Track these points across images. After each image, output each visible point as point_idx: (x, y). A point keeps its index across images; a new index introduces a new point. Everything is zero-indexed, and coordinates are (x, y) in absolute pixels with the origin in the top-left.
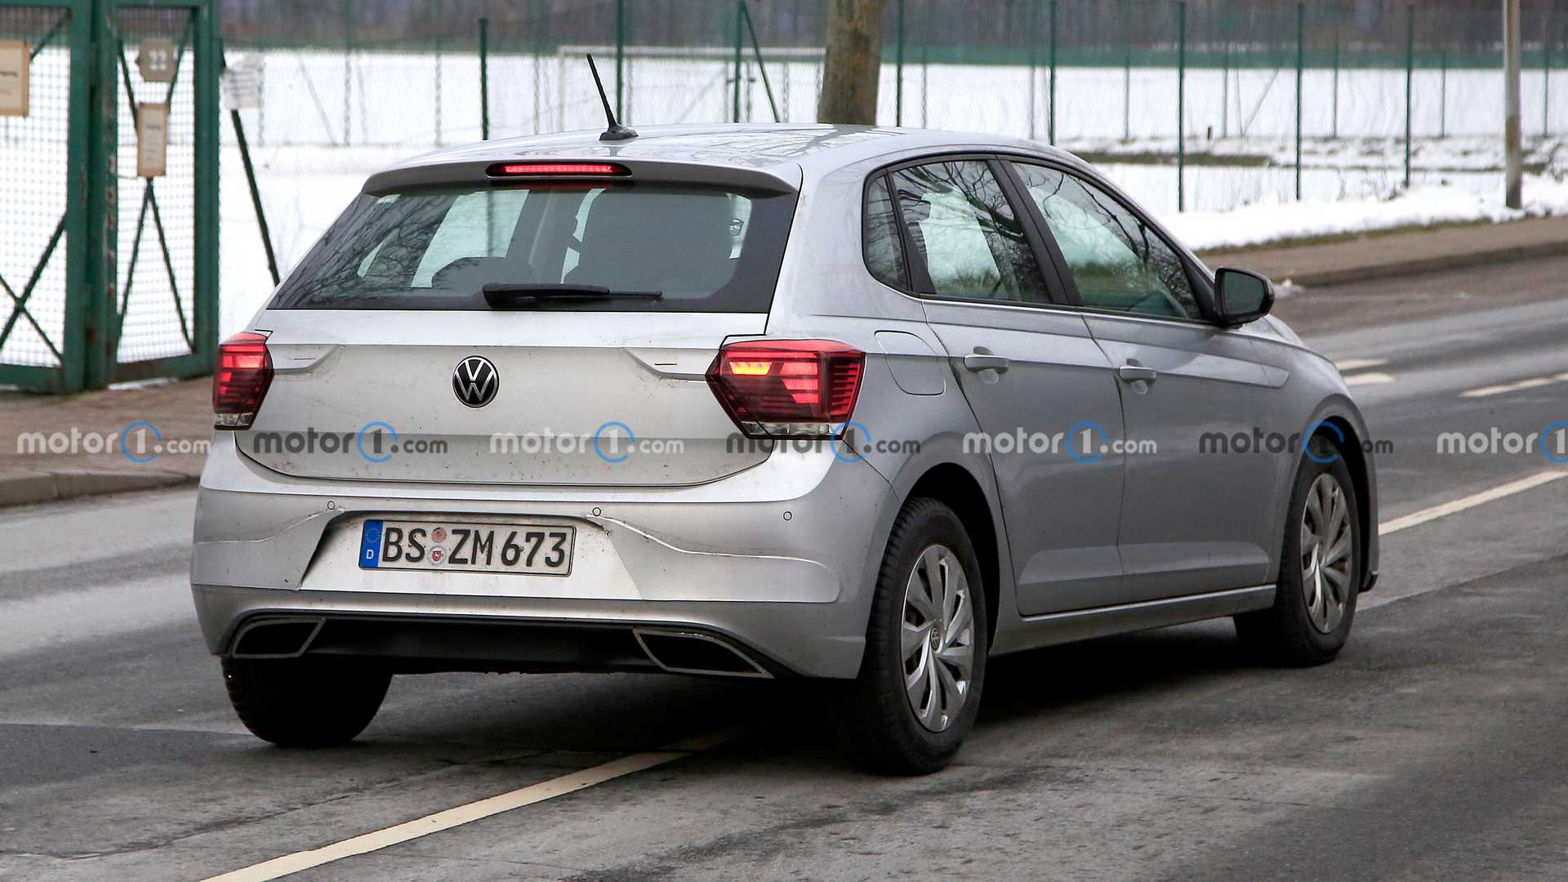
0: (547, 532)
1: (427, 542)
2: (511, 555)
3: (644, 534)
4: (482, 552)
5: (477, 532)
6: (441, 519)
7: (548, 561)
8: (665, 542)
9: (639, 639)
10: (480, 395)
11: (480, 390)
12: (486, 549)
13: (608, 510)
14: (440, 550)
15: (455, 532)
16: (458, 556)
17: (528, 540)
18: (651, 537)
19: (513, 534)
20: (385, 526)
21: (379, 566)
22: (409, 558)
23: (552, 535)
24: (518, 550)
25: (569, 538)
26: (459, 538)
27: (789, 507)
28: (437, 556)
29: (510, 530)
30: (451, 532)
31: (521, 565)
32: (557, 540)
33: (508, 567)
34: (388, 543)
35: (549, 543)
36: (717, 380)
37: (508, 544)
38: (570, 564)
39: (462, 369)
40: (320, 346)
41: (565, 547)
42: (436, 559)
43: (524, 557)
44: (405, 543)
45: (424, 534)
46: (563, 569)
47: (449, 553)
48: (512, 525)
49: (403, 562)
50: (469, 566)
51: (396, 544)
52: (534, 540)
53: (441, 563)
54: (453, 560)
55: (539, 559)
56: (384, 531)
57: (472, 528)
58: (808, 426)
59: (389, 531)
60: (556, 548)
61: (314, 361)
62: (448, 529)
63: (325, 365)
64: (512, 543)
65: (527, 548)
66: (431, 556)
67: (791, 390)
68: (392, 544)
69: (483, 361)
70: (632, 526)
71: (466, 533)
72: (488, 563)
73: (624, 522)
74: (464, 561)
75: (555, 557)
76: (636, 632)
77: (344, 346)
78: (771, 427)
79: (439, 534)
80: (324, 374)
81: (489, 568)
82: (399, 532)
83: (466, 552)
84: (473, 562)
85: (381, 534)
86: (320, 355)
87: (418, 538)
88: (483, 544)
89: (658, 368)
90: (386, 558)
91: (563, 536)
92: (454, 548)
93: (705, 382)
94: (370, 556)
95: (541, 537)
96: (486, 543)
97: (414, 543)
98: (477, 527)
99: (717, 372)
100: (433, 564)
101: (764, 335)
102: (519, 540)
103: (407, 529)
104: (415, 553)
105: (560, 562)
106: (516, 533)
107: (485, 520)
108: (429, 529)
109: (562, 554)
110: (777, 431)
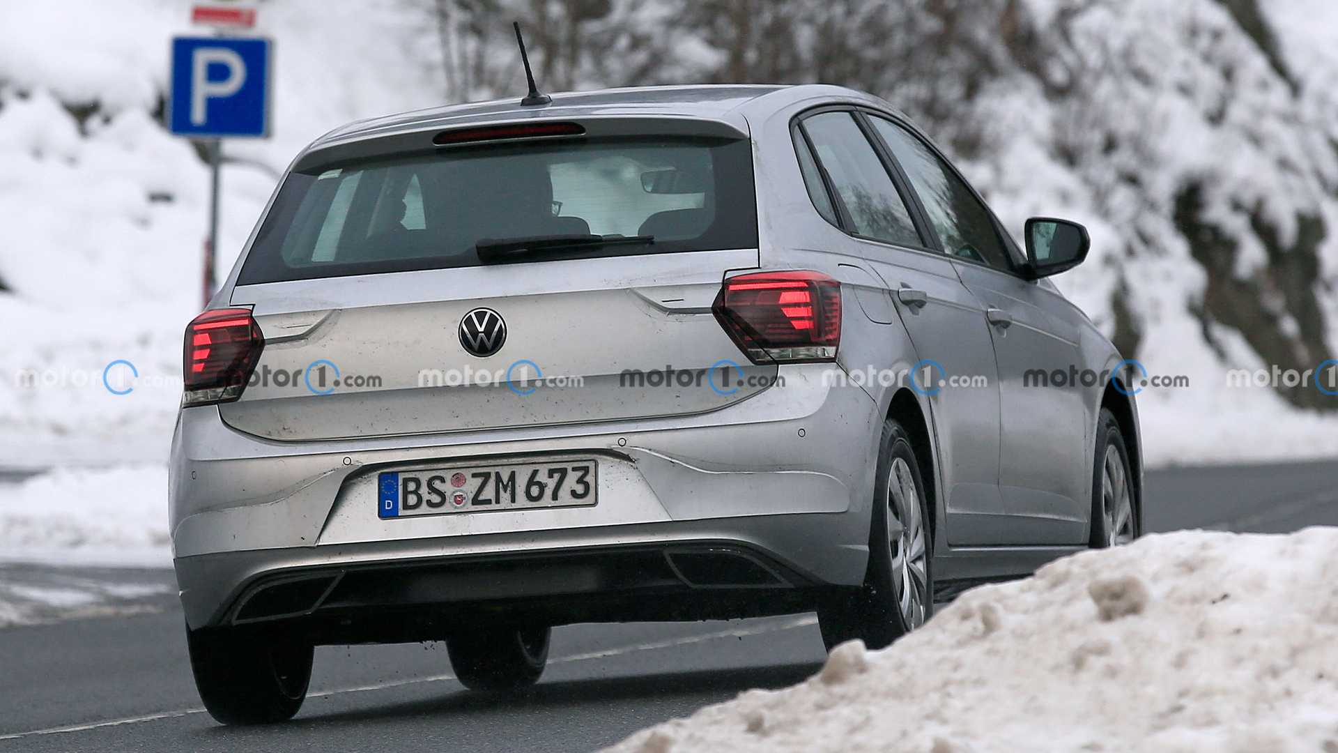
0: (569, 466)
1: (447, 488)
2: (535, 491)
3: (670, 459)
4: (505, 492)
5: (497, 474)
6: (459, 464)
7: (574, 495)
8: (691, 465)
9: (669, 560)
10: (489, 344)
11: (489, 340)
12: (509, 489)
13: (633, 440)
14: (461, 494)
15: (474, 475)
16: (481, 498)
17: (551, 476)
18: (677, 462)
19: (535, 473)
20: (401, 477)
21: (399, 515)
22: (430, 503)
23: (574, 469)
24: (542, 487)
25: (592, 471)
26: (479, 481)
27: (802, 425)
28: (459, 500)
29: (532, 468)
30: (470, 476)
31: (547, 499)
32: (580, 474)
33: (534, 503)
34: (406, 493)
35: (572, 477)
36: (723, 312)
37: (531, 482)
38: (597, 494)
39: (469, 321)
40: (314, 313)
41: (590, 479)
42: (459, 503)
43: (548, 492)
44: (424, 490)
45: (443, 480)
46: (590, 499)
47: (471, 496)
48: (533, 463)
49: (424, 509)
50: (494, 506)
51: (415, 492)
52: (557, 476)
53: (464, 505)
54: (476, 501)
55: (564, 493)
56: (400, 482)
57: (493, 471)
58: (808, 350)
59: (406, 481)
60: (580, 481)
61: (310, 327)
62: (467, 474)
63: (320, 330)
64: (535, 480)
65: (551, 484)
66: (452, 500)
67: (789, 318)
68: (411, 492)
69: (489, 312)
70: (657, 452)
71: (487, 476)
72: (513, 501)
73: (650, 450)
74: (488, 502)
75: (580, 489)
76: (666, 553)
77: (341, 310)
78: (775, 352)
79: (458, 480)
80: (320, 339)
81: (514, 506)
82: (418, 482)
83: (489, 493)
84: (498, 502)
85: (398, 485)
86: (314, 321)
87: (437, 484)
88: (505, 483)
89: (664, 305)
90: (406, 507)
91: (586, 470)
92: (476, 490)
93: (712, 315)
94: (389, 506)
95: (563, 472)
96: (508, 483)
97: (433, 490)
98: (497, 469)
99: (722, 305)
100: (456, 507)
101: (759, 268)
102: (542, 477)
103: (424, 478)
104: (436, 499)
105: (586, 494)
106: (538, 470)
107: (505, 461)
108: (448, 476)
109: (587, 486)
110: (781, 356)
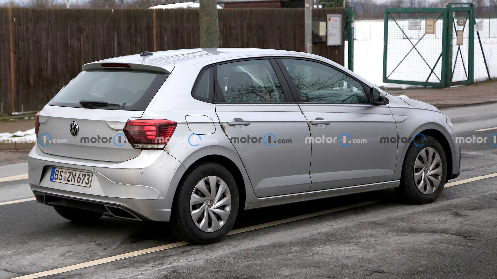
0: (87, 174)
1: (63, 175)
2: (79, 180)
3: (104, 177)
4: (73, 179)
5: (73, 173)
6: (67, 169)
7: (86, 183)
8: (109, 179)
10: (75, 133)
11: (74, 131)
13: (96, 169)
14: (65, 177)
18: (106, 178)
20: (56, 169)
21: (54, 181)
27: (141, 170)
30: (68, 172)
31: (80, 183)
33: (78, 184)
34: (56, 174)
35: (87, 177)
36: (126, 131)
37: (79, 177)
38: (91, 184)
39: (71, 125)
40: (47, 117)
41: (90, 179)
42: (64, 180)
43: (81, 181)
44: (59, 174)
46: (88, 185)
47: (67, 178)
48: (80, 172)
49: (58, 180)
52: (84, 176)
54: (67, 180)
55: (84, 182)
56: (55, 171)
58: (152, 146)
61: (45, 121)
65: (82, 178)
67: (147, 135)
69: (75, 123)
70: (102, 174)
71: (70, 173)
72: (74, 182)
73: (100, 173)
74: (69, 181)
76: (105, 205)
78: (140, 146)
79: (66, 173)
80: (47, 124)
81: (74, 184)
82: (58, 171)
83: (70, 178)
84: (71, 182)
87: (62, 173)
88: (74, 176)
89: (113, 127)
90: (55, 179)
91: (90, 176)
93: (123, 132)
94: (52, 178)
95: (85, 175)
97: (61, 175)
99: (126, 129)
101: (141, 118)
102: (81, 176)
103: (60, 171)
104: (61, 178)
105: (88, 183)
106: (80, 174)
107: (75, 170)
108: (64, 171)
109: (89, 180)
110: (142, 147)
